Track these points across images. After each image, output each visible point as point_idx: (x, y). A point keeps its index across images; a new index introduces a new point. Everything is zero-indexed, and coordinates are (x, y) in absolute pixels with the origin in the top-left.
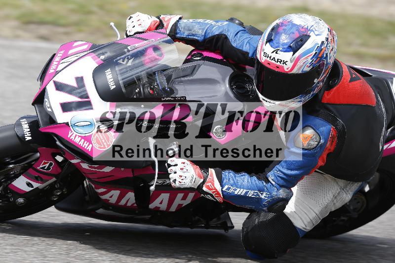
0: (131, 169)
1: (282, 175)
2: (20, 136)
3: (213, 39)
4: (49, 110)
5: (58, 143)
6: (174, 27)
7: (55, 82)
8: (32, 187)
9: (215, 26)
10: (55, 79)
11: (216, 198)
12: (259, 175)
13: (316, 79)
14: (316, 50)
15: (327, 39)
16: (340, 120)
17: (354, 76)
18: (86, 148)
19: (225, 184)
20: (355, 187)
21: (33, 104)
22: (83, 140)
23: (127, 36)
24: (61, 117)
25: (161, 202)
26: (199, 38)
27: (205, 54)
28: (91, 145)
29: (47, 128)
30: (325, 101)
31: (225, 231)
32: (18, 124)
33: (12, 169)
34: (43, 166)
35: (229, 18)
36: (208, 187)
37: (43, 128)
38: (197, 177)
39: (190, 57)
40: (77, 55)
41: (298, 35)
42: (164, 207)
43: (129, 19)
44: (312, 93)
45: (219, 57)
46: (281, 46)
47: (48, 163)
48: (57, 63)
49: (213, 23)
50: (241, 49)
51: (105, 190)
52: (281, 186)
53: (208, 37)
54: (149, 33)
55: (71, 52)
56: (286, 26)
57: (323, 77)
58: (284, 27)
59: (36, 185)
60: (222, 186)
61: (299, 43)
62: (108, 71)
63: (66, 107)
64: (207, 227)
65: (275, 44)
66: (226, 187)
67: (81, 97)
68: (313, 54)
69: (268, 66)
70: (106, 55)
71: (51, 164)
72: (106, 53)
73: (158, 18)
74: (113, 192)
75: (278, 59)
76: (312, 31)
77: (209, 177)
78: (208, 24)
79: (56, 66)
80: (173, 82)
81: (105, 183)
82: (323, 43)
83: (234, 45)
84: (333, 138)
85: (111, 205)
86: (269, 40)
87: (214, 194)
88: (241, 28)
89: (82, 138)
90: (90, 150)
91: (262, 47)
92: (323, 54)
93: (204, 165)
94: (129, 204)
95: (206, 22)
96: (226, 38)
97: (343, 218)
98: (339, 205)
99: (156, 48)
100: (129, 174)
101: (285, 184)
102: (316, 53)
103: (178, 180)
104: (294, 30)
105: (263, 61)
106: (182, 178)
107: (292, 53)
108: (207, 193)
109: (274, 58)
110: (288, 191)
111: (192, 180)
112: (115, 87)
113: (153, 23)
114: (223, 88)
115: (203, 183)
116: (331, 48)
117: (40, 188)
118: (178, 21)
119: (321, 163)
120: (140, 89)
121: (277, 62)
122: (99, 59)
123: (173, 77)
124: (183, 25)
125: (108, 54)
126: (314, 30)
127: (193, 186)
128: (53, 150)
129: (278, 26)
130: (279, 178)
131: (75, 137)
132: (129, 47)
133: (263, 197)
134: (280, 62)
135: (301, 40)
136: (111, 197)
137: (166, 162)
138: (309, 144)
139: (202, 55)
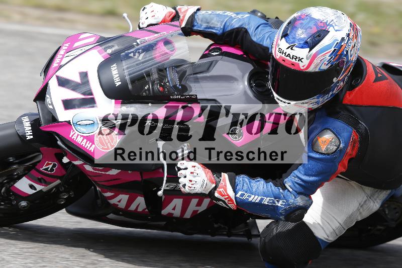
0: (139, 173)
1: (299, 182)
2: (20, 134)
3: (233, 32)
4: (51, 107)
5: (59, 143)
6: (190, 19)
7: (58, 77)
8: (35, 189)
9: (236, 19)
10: (59, 73)
11: (229, 205)
12: (277, 181)
13: (335, 78)
14: (334, 47)
15: (348, 35)
16: (362, 123)
17: (379, 75)
18: (88, 148)
19: (239, 190)
20: (384, 195)
21: (35, 100)
22: (85, 140)
23: (140, 28)
24: (63, 115)
25: (174, 207)
26: (217, 31)
27: (225, 49)
28: (93, 146)
29: (48, 127)
30: (345, 102)
31: (248, 239)
32: (20, 122)
33: (15, 169)
34: (46, 167)
35: (252, 10)
36: (220, 193)
37: (44, 127)
38: (208, 182)
39: (207, 52)
40: (81, 49)
41: (316, 31)
42: (177, 213)
43: (143, 10)
44: (331, 93)
45: (239, 53)
46: (297, 41)
47: (51, 164)
48: (61, 56)
49: (234, 15)
50: (261, 43)
51: (113, 194)
52: (299, 193)
53: (227, 30)
54: (162, 25)
55: (76, 44)
56: (303, 19)
57: (343, 76)
58: (301, 21)
59: (39, 187)
60: (235, 192)
61: (316, 39)
62: (114, 65)
63: (68, 104)
64: (229, 235)
65: (291, 39)
66: (240, 193)
67: (84, 94)
68: (332, 52)
69: (282, 63)
70: (113, 49)
71: (54, 166)
72: (113, 46)
73: (175, 9)
74: (121, 196)
75: (293, 56)
76: (332, 25)
77: (221, 182)
78: (227, 16)
79: (60, 60)
80: (187, 79)
81: (111, 186)
82: (343, 39)
83: (254, 39)
84: (354, 142)
85: (121, 210)
86: (285, 35)
87: (226, 201)
88: (264, 21)
89: (84, 137)
90: (92, 151)
91: (277, 42)
92: (343, 51)
93: (216, 169)
94: (140, 209)
95: (226, 14)
96: (246, 31)
97: (379, 227)
98: (366, 214)
99: (167, 42)
100: (137, 177)
101: (303, 191)
102: (335, 50)
103: (188, 184)
104: (312, 24)
105: (278, 57)
106: (192, 183)
107: (308, 49)
108: (219, 200)
109: (289, 54)
110: (307, 198)
111: (202, 185)
112: (120, 83)
113: (168, 15)
114: (241, 86)
115: (215, 188)
116: (353, 44)
117: (44, 190)
118: (195, 13)
119: (341, 169)
120: (149, 86)
121: (292, 59)
122: (106, 53)
123: (187, 74)
124: (200, 17)
125: (116, 48)
126: (334, 25)
127: (204, 192)
128: (56, 150)
129: (295, 20)
130: (297, 185)
131: (77, 136)
132: (138, 41)
133: (279, 205)
134: (295, 59)
135: (319, 36)
136: (119, 201)
137: (176, 165)
138: (327, 149)
139: (221, 50)
